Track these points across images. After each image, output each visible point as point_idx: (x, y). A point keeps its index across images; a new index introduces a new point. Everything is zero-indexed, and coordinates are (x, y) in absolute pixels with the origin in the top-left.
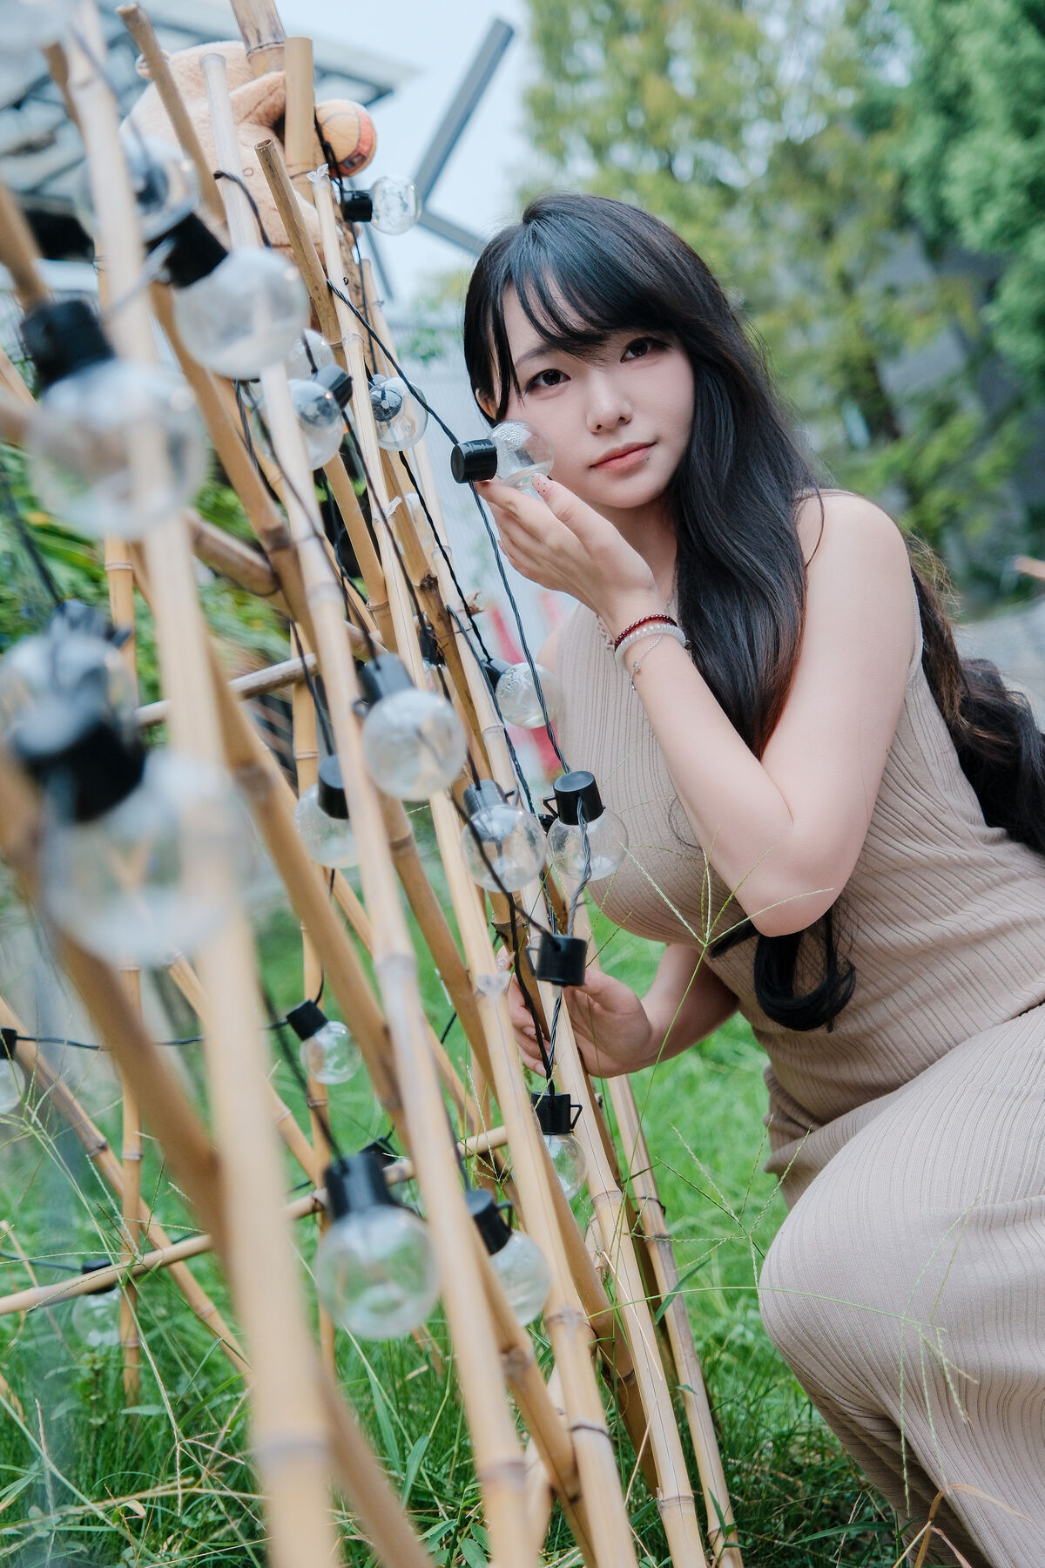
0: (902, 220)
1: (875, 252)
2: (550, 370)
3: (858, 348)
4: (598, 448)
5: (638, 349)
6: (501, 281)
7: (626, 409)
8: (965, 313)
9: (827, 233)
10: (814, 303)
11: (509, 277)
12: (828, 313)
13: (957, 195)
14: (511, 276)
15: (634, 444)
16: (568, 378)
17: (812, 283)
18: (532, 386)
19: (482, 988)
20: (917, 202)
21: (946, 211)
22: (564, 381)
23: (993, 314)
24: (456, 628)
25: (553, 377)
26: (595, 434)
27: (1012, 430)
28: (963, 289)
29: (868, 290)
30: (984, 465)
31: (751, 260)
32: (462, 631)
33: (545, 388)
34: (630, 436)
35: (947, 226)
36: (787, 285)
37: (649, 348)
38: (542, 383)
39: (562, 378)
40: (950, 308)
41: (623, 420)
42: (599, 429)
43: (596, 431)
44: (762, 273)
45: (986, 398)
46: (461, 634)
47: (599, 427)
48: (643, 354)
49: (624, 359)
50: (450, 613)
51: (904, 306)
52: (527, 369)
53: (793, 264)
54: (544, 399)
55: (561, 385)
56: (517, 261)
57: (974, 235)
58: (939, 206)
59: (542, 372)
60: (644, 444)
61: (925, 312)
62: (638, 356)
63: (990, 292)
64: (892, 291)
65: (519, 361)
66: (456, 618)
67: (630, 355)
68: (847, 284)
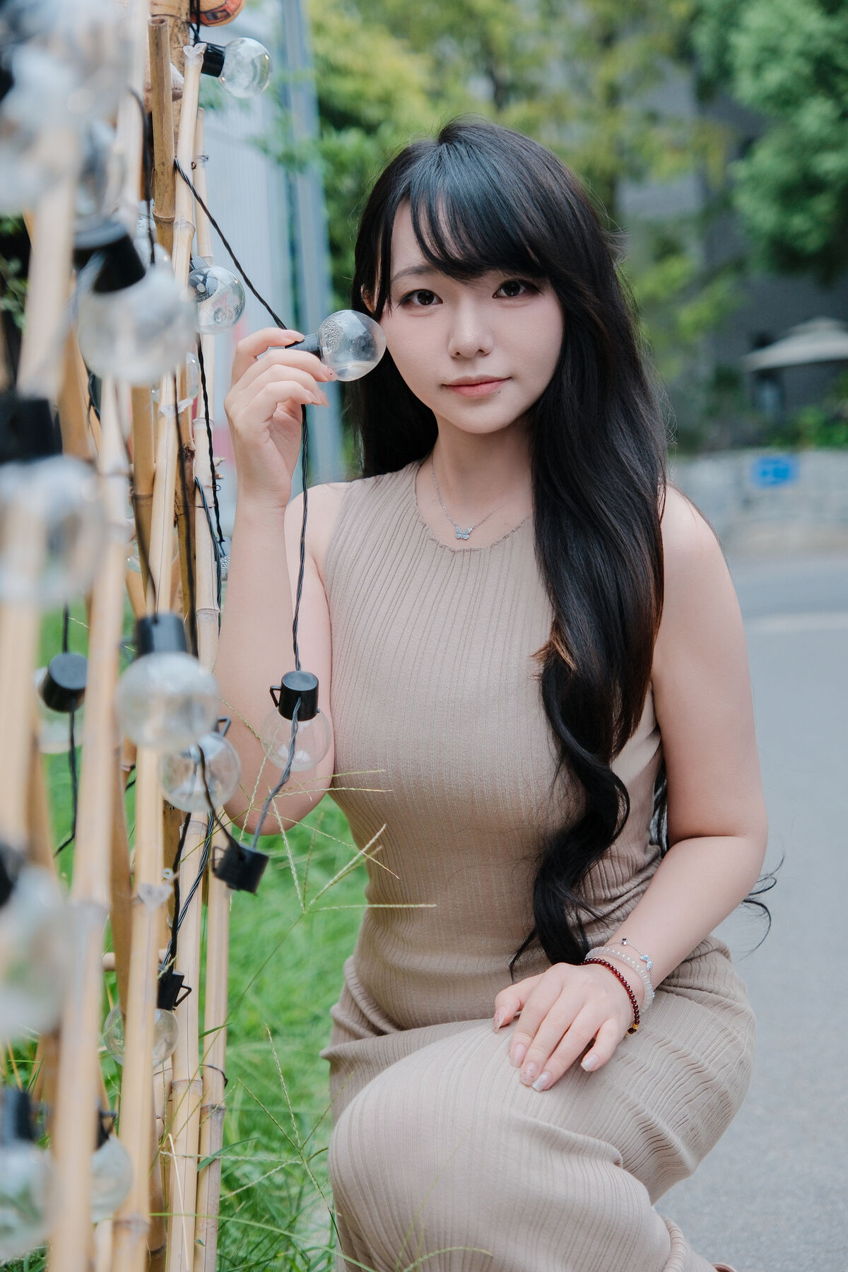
0: (684, 52)
1: (647, 74)
2: (426, 291)
3: (606, 160)
4: (453, 373)
5: (510, 289)
6: (399, 196)
7: (487, 343)
8: (715, 162)
9: (608, 40)
10: (575, 103)
11: (407, 193)
12: (588, 117)
13: (744, 45)
14: (409, 194)
15: (488, 377)
16: (440, 301)
17: (580, 84)
18: (406, 301)
19: (143, 896)
20: (703, 38)
21: (728, 58)
22: (436, 304)
23: (741, 170)
24: (199, 502)
25: (427, 297)
26: (453, 358)
27: (723, 289)
28: (719, 138)
29: (630, 108)
30: (690, 315)
31: (531, 44)
32: (204, 506)
33: (418, 306)
34: (485, 368)
35: (725, 72)
36: (555, 79)
37: (521, 291)
38: (416, 300)
39: (435, 300)
40: (702, 152)
41: (482, 352)
42: (458, 357)
43: (454, 355)
44: (538, 60)
45: (710, 249)
46: (202, 510)
47: (458, 354)
48: (515, 294)
49: (496, 295)
50: (196, 485)
51: (660, 136)
52: (405, 283)
53: (568, 59)
54: (413, 316)
55: (432, 307)
56: (419, 180)
57: (746, 88)
58: (723, 48)
59: (418, 290)
60: (497, 378)
61: (678, 148)
62: (509, 295)
63: (745, 149)
64: (653, 118)
65: (398, 274)
66: (202, 494)
67: (503, 293)
68: (613, 96)
